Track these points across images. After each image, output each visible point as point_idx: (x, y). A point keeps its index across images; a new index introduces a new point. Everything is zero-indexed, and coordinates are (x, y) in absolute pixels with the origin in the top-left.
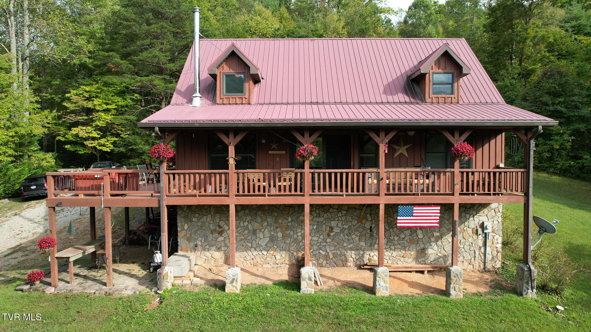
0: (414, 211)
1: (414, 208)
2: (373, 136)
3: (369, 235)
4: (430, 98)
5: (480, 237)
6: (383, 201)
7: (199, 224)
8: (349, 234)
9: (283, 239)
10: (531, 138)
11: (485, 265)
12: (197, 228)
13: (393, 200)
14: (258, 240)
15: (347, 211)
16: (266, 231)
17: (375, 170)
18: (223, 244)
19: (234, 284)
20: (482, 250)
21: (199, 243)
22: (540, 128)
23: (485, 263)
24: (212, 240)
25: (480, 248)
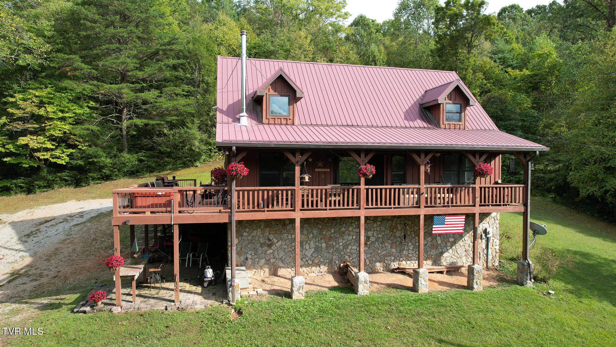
0: (446, 220)
1: (446, 218)
2: (415, 157)
3: (399, 242)
4: (443, 124)
5: (484, 241)
6: (422, 212)
7: (250, 238)
8: (382, 243)
9: (327, 249)
10: (529, 161)
11: (487, 264)
12: (247, 242)
13: (430, 211)
14: (304, 250)
15: (381, 222)
16: (312, 243)
17: (417, 186)
18: (272, 256)
19: (301, 291)
20: (485, 251)
21: (249, 256)
22: (538, 152)
23: (487, 262)
24: (262, 253)
25: (484, 250)
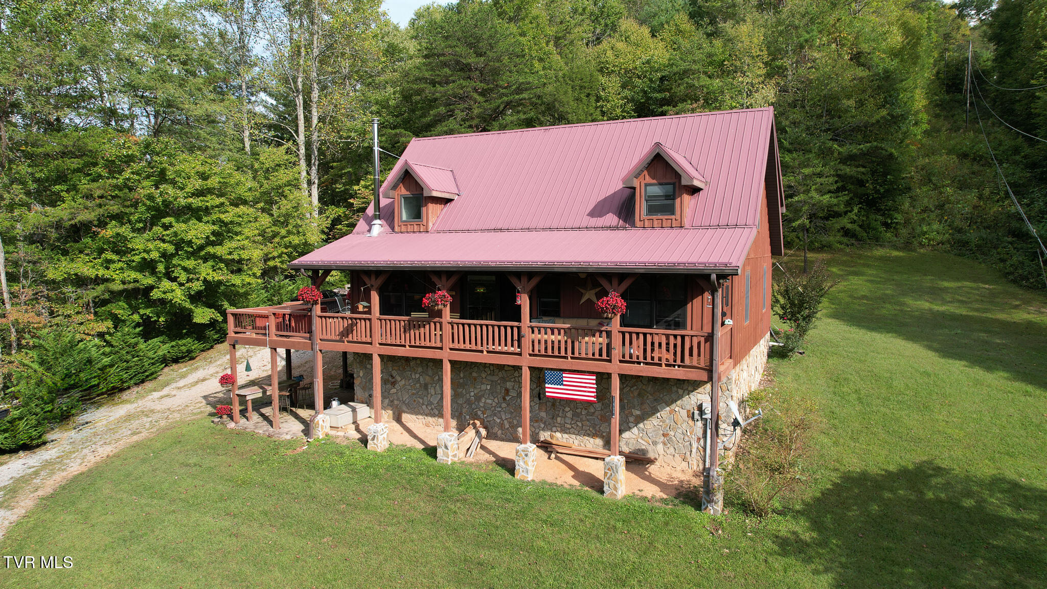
0: (564, 379)
1: (564, 375)
2: (514, 281)
4: (640, 221)
5: (700, 424)
6: (526, 362)
12: (371, 376)
13: (539, 362)
14: (429, 395)
16: (438, 387)
17: (516, 324)
19: (375, 441)
20: (702, 442)
23: (705, 461)
24: (386, 391)
25: (699, 439)
